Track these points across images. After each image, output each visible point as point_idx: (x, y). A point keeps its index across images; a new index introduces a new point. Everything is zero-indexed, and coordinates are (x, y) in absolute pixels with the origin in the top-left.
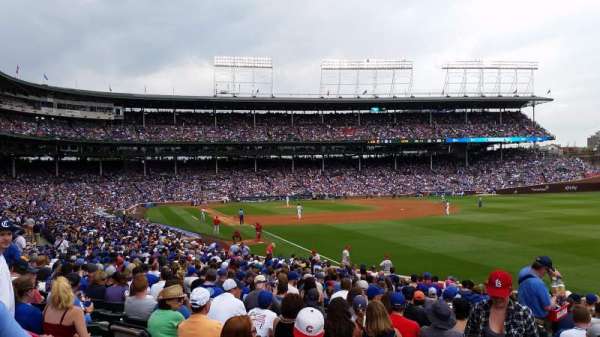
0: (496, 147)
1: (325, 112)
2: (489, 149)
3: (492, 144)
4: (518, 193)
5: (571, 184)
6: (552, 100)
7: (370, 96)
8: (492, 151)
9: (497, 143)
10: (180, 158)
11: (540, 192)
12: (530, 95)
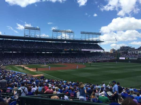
0: (92, 52)
1: (53, 42)
2: (90, 52)
3: (91, 51)
4: (96, 62)
5: (108, 60)
6: (104, 42)
7: (64, 39)
8: (91, 53)
9: (92, 51)
10: (13, 52)
11: (102, 62)
12: (99, 40)
